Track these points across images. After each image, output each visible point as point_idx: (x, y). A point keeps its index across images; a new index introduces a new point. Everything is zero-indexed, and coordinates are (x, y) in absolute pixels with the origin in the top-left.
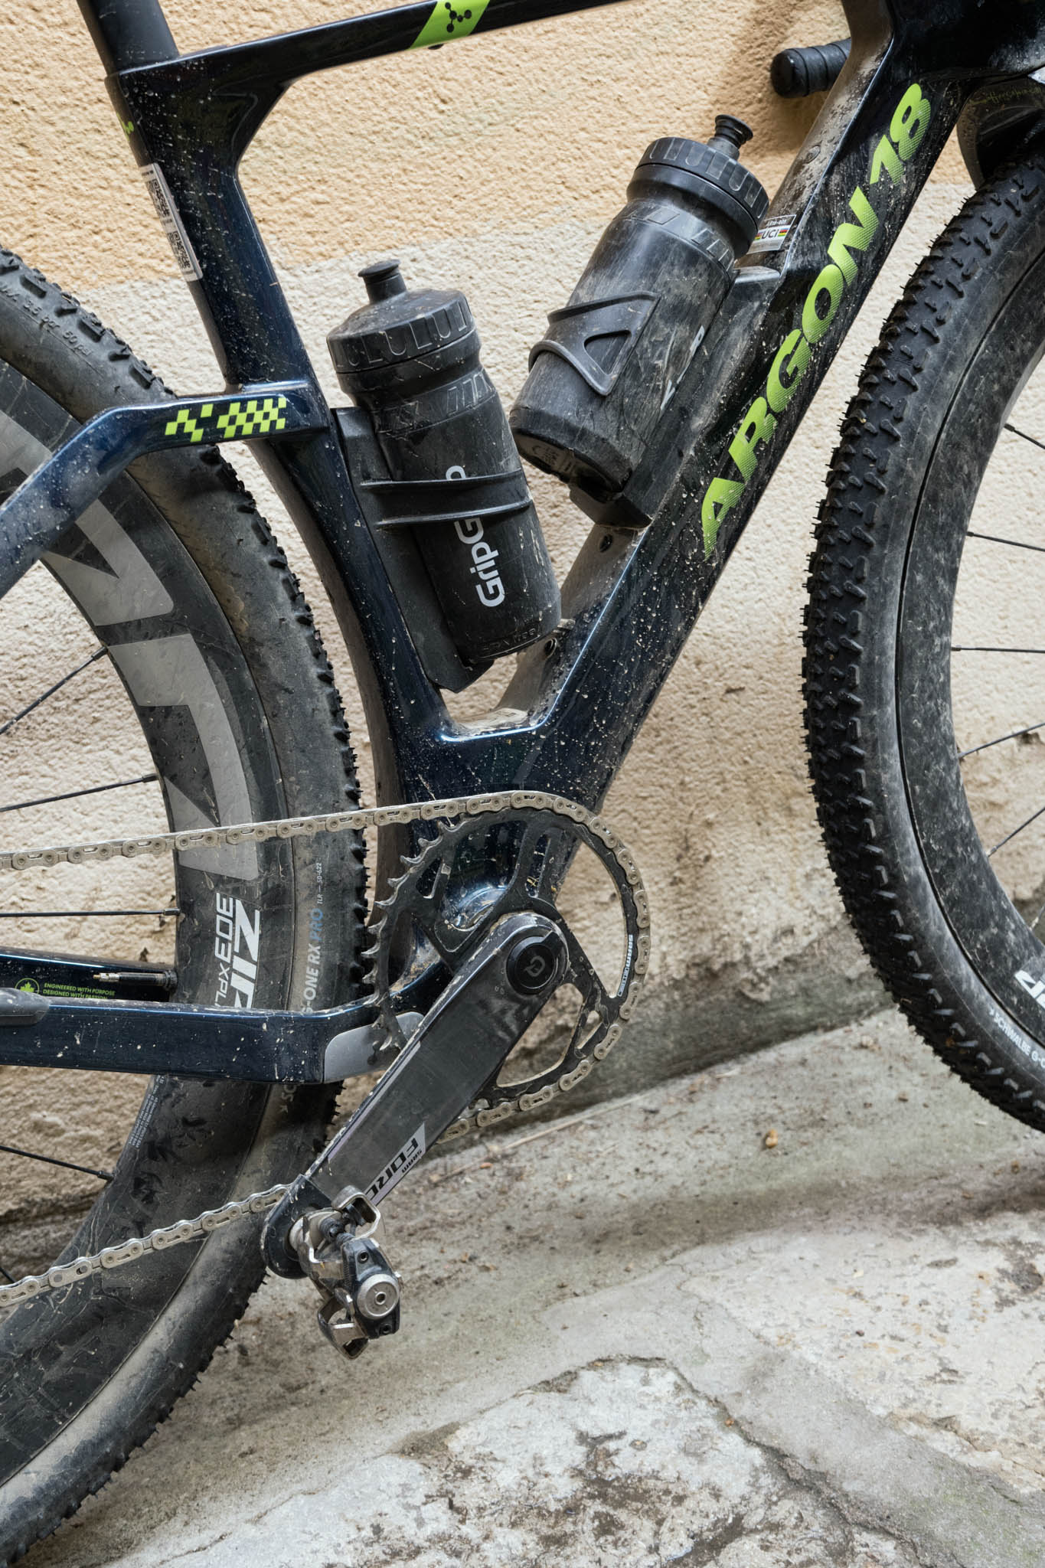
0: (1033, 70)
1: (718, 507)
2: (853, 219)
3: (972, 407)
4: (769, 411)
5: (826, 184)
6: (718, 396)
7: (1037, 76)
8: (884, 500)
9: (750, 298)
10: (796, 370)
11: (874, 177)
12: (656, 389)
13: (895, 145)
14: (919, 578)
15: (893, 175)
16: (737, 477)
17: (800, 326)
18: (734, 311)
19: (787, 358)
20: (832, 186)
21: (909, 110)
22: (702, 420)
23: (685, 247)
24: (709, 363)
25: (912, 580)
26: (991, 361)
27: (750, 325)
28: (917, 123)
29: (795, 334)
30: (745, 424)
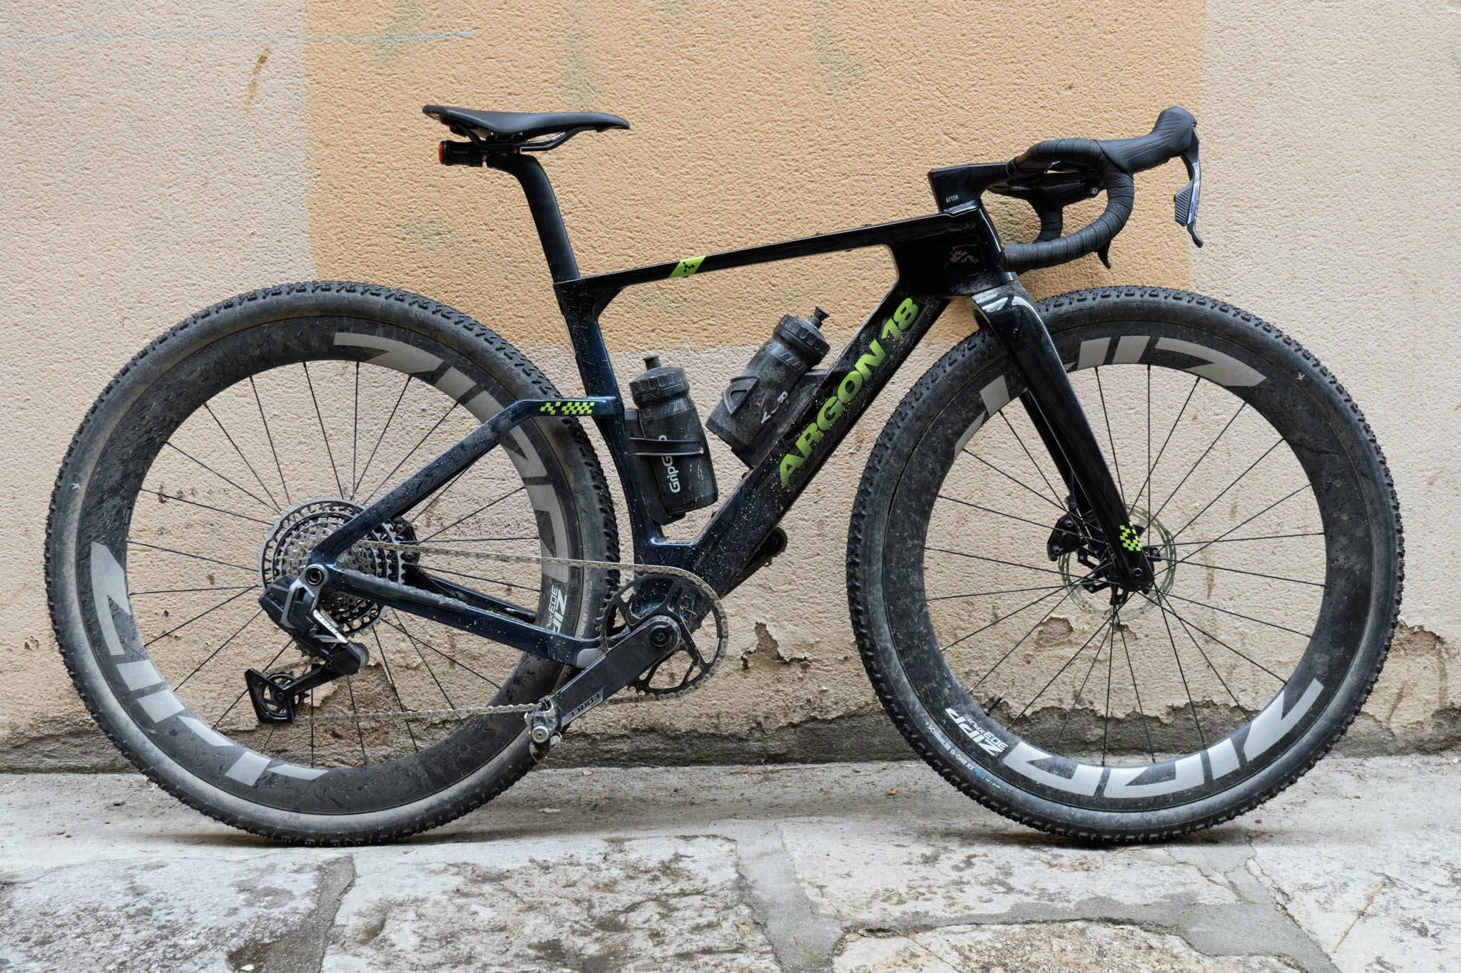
0: (973, 294)
1: (789, 467)
2: (871, 352)
3: (934, 439)
4: (818, 429)
5: (858, 337)
6: (792, 420)
7: (975, 297)
8: (878, 474)
9: (811, 382)
10: (834, 414)
11: (884, 335)
12: (757, 415)
13: (897, 323)
14: (898, 511)
15: (895, 335)
16: (800, 454)
17: (836, 395)
18: (802, 387)
19: (829, 408)
20: (861, 338)
21: (905, 309)
22: (783, 429)
23: (776, 359)
24: (788, 407)
25: (894, 512)
26: (946, 419)
27: (810, 393)
28: (909, 315)
29: (833, 399)
30: (805, 433)
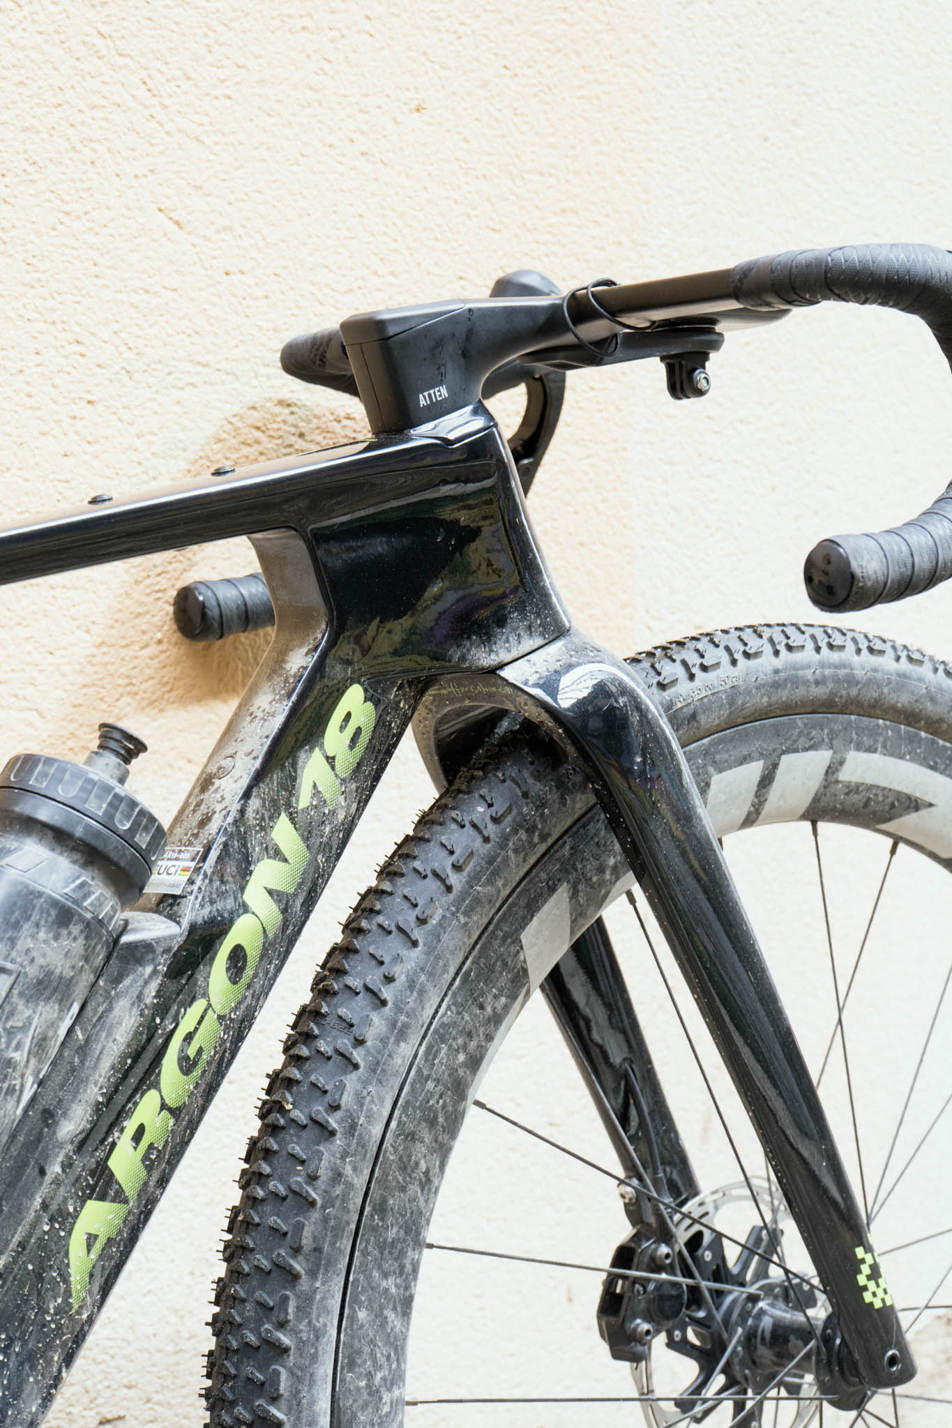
0: (502, 666)
1: (91, 1239)
2: (277, 854)
3: (430, 1085)
4: (164, 1106)
5: (242, 812)
6: (94, 1092)
7: (506, 673)
8: (315, 1215)
9: (140, 961)
10: (200, 1051)
11: (304, 799)
12: (11, 1091)
13: (331, 760)
14: (362, 1315)
15: (327, 796)
16: (120, 1197)
17: (205, 995)
18: (117, 980)
19: (189, 1037)
20: (250, 813)
21: (348, 716)
22: (71, 1126)
23: (55, 903)
24: (83, 1050)
25: (353, 1318)
26: (454, 1024)
27: (140, 998)
28: (359, 730)
29: (200, 1005)
30: (131, 1126)
